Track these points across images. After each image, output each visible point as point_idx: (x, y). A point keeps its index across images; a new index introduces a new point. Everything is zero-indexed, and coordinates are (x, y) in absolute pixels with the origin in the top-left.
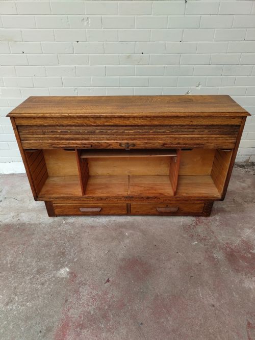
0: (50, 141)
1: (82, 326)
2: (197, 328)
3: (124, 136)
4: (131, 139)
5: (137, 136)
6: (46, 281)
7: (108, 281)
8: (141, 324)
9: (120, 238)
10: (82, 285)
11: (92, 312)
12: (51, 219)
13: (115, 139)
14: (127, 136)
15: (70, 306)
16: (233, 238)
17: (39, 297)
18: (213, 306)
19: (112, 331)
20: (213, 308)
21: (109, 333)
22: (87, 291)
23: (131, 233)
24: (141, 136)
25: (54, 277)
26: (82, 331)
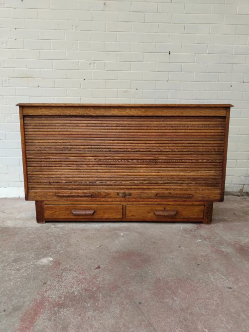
0: (54, 191)
1: (61, 306)
2: (214, 307)
3: (122, 187)
4: (127, 189)
5: (133, 187)
6: (23, 268)
7: (99, 267)
8: (140, 303)
9: (114, 237)
10: (67, 271)
11: (76, 293)
12: (40, 225)
13: (113, 189)
14: (124, 187)
15: (48, 287)
16: (241, 238)
17: (10, 280)
18: (230, 288)
19: (101, 310)
20: (230, 290)
21: (97, 312)
22: (71, 276)
23: (126, 234)
24: (136, 187)
25: (33, 264)
26: (61, 310)
